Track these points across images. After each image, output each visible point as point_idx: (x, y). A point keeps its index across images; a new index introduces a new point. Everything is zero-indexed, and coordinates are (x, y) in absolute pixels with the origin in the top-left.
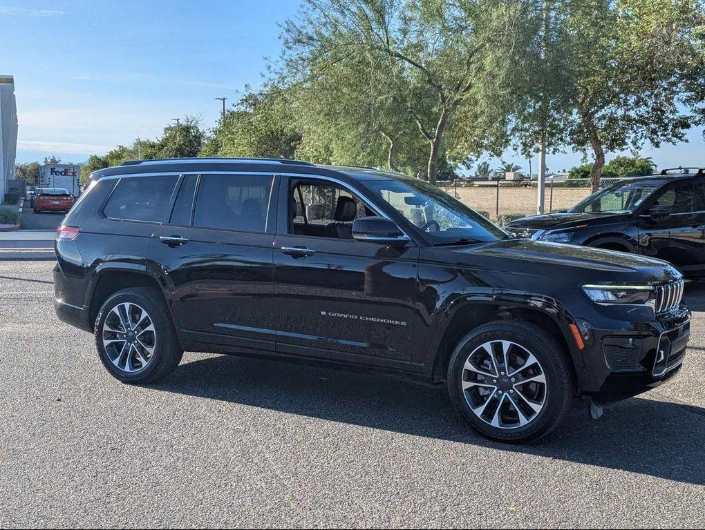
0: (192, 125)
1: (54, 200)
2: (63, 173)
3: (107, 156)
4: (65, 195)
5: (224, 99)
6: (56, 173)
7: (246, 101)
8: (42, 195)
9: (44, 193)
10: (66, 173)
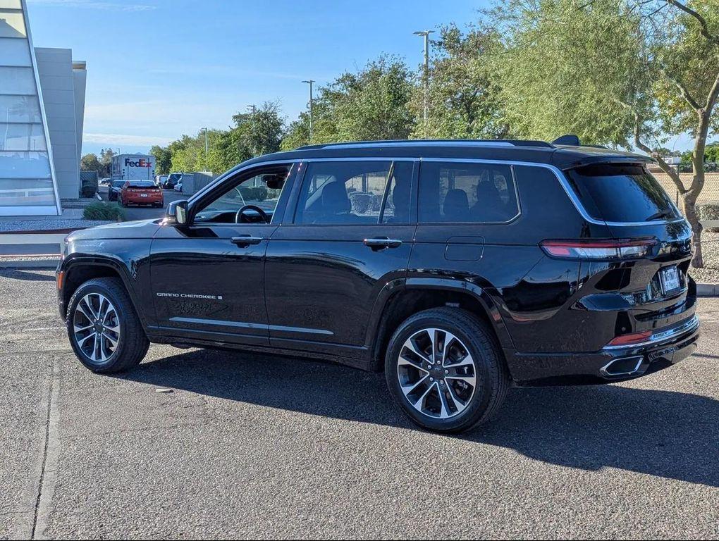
0: (270, 111)
1: (142, 193)
2: (138, 164)
3: (170, 146)
4: (153, 187)
5: (311, 82)
6: (130, 163)
7: (343, 81)
8: (129, 187)
9: (131, 185)
10: (140, 164)
